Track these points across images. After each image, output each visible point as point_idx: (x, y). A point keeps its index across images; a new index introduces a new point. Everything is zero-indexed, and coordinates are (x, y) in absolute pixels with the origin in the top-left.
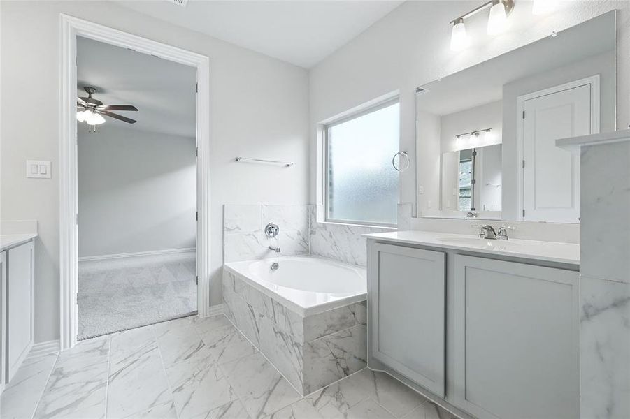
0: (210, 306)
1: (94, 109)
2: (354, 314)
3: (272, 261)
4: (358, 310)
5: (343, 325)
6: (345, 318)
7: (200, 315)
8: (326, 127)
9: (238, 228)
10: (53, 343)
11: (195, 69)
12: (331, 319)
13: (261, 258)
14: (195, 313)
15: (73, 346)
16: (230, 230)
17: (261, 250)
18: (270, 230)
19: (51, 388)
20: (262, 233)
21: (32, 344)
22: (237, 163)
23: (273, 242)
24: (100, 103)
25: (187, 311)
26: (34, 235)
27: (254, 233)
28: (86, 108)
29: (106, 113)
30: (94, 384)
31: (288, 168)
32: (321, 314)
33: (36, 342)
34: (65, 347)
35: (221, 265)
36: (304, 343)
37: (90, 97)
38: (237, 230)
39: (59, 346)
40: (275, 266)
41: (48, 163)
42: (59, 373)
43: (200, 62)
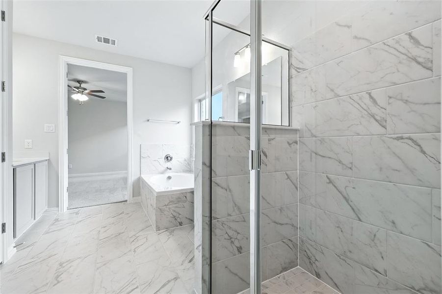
0: (133, 197)
1: (82, 93)
2: (186, 197)
3: (167, 175)
4: (188, 196)
5: (179, 201)
6: (180, 198)
7: (128, 202)
8: (200, 101)
9: (149, 157)
10: (57, 209)
11: (126, 74)
12: (172, 198)
13: (162, 173)
14: (126, 201)
15: (65, 211)
16: (144, 158)
17: (163, 169)
18: (168, 158)
19: (53, 224)
20: (163, 160)
21: (46, 208)
22: (148, 122)
23: (169, 164)
24: (85, 89)
25: (123, 200)
26: (48, 158)
27: (158, 160)
28: (78, 92)
29: (89, 94)
30: (70, 224)
31: (179, 124)
32: (166, 195)
33: (48, 208)
34: (61, 211)
36: (156, 207)
37: (80, 86)
38: (148, 158)
39: (59, 211)
40: (169, 178)
41: (53, 125)
42: (57, 220)
43: (128, 71)
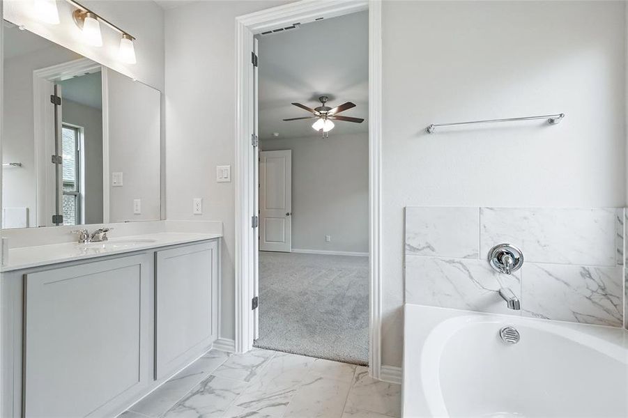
0: (382, 364)
9: (429, 247)
10: (231, 342)
14: (365, 364)
16: (417, 250)
17: (482, 293)
18: (502, 258)
20: (480, 264)
22: (428, 136)
23: (504, 282)
26: (220, 235)
27: (464, 261)
31: (552, 127)
34: (238, 350)
35: (401, 305)
37: (324, 106)
38: (427, 250)
40: (510, 335)
